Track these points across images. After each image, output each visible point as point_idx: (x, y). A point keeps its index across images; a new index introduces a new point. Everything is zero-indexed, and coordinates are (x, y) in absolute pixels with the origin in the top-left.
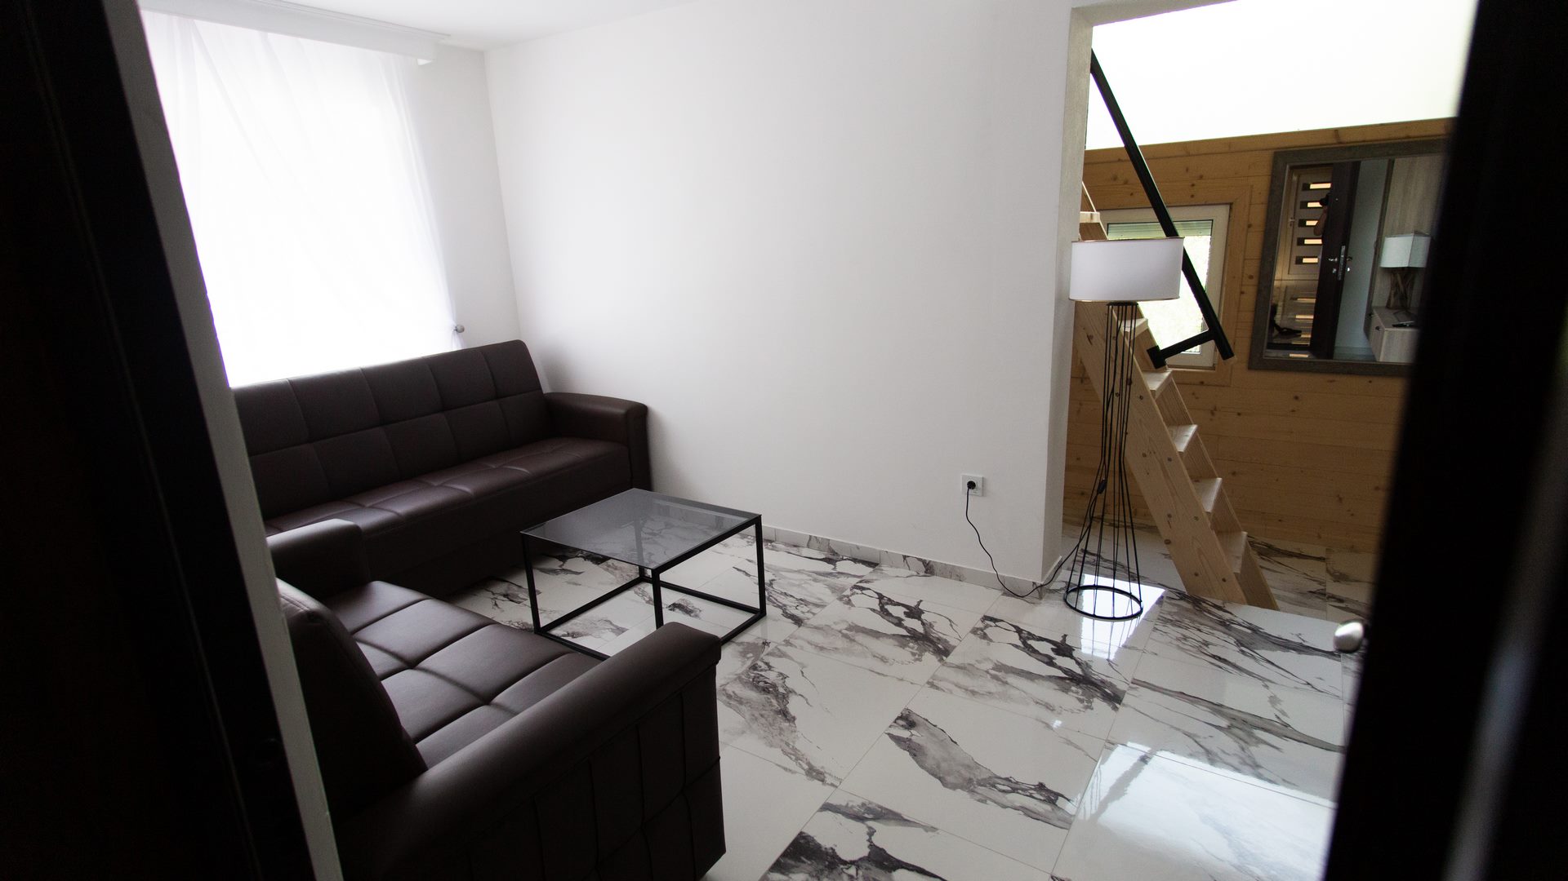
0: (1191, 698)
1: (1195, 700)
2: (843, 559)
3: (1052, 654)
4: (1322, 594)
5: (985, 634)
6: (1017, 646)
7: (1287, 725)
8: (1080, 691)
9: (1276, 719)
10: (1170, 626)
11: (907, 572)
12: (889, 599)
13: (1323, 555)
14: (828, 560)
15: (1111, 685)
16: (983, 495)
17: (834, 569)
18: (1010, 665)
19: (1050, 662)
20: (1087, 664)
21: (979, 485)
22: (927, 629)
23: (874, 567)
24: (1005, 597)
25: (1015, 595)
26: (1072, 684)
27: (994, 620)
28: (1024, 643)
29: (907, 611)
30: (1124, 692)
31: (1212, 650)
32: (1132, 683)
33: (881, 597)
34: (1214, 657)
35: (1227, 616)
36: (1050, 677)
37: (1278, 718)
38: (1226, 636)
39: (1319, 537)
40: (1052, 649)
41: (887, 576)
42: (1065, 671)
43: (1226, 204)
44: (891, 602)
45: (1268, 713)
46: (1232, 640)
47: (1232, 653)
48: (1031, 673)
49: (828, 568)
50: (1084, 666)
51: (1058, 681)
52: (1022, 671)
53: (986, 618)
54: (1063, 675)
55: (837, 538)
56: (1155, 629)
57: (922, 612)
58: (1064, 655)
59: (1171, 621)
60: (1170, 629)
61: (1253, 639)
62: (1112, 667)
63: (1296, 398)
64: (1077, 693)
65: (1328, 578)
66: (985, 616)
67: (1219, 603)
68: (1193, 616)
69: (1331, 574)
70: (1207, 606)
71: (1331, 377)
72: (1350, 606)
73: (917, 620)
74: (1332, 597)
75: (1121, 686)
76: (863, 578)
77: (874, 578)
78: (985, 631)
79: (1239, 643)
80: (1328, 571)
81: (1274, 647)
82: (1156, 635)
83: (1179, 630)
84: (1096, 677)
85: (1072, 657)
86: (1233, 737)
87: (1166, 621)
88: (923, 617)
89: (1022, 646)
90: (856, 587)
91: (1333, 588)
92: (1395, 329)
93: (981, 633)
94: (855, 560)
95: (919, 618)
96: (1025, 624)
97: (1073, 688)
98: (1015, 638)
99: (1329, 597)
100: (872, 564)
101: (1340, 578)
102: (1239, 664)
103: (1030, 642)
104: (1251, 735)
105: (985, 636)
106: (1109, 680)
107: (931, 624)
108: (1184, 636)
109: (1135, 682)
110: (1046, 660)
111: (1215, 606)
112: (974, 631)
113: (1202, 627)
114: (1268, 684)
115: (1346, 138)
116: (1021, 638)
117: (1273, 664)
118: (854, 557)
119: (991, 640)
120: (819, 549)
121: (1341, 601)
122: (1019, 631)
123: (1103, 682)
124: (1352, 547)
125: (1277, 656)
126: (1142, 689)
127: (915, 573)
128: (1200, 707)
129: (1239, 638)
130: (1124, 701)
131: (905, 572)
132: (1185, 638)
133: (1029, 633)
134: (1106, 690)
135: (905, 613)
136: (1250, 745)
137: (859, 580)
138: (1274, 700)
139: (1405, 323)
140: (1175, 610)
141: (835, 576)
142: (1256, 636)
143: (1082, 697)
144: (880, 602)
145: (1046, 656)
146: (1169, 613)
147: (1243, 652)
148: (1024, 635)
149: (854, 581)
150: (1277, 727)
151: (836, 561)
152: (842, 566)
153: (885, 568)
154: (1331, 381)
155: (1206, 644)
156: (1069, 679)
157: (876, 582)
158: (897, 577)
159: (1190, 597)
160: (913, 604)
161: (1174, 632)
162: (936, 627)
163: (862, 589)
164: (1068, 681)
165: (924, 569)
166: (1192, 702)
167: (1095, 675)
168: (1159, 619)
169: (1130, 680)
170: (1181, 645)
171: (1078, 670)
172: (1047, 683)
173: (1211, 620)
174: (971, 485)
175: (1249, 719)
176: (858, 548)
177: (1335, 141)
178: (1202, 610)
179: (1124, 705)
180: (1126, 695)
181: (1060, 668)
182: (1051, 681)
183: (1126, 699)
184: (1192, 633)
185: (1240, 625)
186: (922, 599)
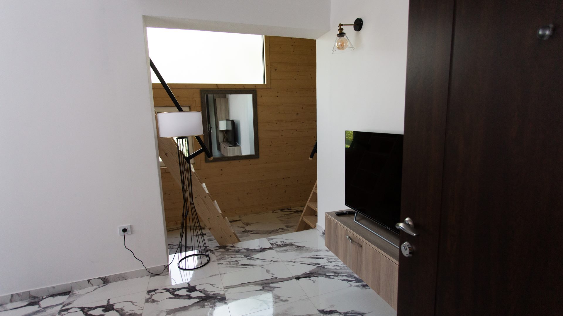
0: (246, 284)
1: (247, 284)
2: (43, 299)
3: (188, 293)
4: (245, 231)
5: (153, 300)
6: (171, 298)
7: (276, 278)
8: (209, 303)
9: (273, 278)
10: (222, 260)
11: (92, 288)
12: (89, 308)
13: (239, 219)
14: (31, 304)
15: (218, 294)
16: (132, 234)
17: (40, 307)
18: (173, 308)
19: (190, 298)
20: (204, 290)
21: (129, 229)
22: (121, 313)
23: (69, 294)
24: (152, 278)
25: (157, 275)
26: (204, 302)
27: (154, 291)
28: (173, 294)
29: (103, 309)
30: (224, 294)
31: (241, 263)
32: (225, 289)
33: (82, 309)
34: (242, 265)
35: (236, 249)
36: (193, 304)
37: (273, 277)
38: (241, 256)
39: (236, 213)
40: (187, 291)
41: (80, 296)
42: (198, 298)
43: (188, 106)
44: (90, 309)
45: (269, 277)
46: (243, 256)
47: (246, 261)
48: (185, 307)
49: (35, 308)
50: (203, 292)
51: (198, 304)
52: (180, 308)
53: (149, 292)
54: (198, 300)
55: (33, 288)
56: (219, 264)
57: (113, 305)
58: (193, 291)
59: (221, 258)
60: (223, 261)
61: (248, 253)
62: (213, 286)
63: (221, 170)
64: (208, 305)
65: (245, 226)
66: (148, 291)
67: (231, 245)
68: (226, 253)
69: (245, 224)
70: (229, 248)
71: (230, 162)
72: (255, 232)
73: (112, 311)
74: (249, 231)
75: (222, 292)
76: (64, 304)
77: (72, 300)
78: (152, 298)
79: (246, 256)
80: (243, 223)
81: (256, 253)
82: (220, 266)
83: (226, 260)
84: (211, 294)
85: (197, 290)
86: (267, 291)
87: (220, 259)
88: (115, 307)
89: (173, 296)
90: (61, 311)
91: (248, 228)
92: (230, 147)
93: (150, 300)
94: (53, 296)
95: (113, 309)
96: (168, 286)
97: (206, 304)
98: (168, 295)
99: (248, 232)
100: (67, 293)
101: (247, 224)
102: (251, 264)
103: (176, 293)
104: (270, 287)
105: (154, 301)
106: (216, 292)
107: (122, 309)
108: (229, 262)
109: (226, 288)
110: (187, 297)
111: (231, 247)
112: (147, 301)
113: (232, 256)
114: (263, 266)
115: (220, 87)
116: (170, 293)
117: (259, 259)
118: (51, 294)
119: (158, 301)
120: (21, 300)
121: (251, 231)
122: (168, 290)
123: (214, 294)
124: (245, 214)
125: (258, 255)
126: (229, 290)
127: (98, 287)
128: (251, 286)
129: (245, 255)
130: (227, 298)
131: (91, 288)
132: (230, 262)
133: (173, 289)
134: (218, 297)
135: (103, 310)
136: (273, 291)
137: (61, 306)
138: (267, 271)
139: (232, 145)
140: (220, 253)
141: (42, 311)
142: (248, 252)
143: (211, 306)
144: (84, 312)
145: (187, 295)
146: (219, 255)
147: (249, 259)
148: (172, 291)
149: (59, 308)
150: (274, 280)
151: (39, 302)
152: (44, 303)
153: (77, 292)
154: (230, 163)
155: (237, 261)
156: (201, 301)
157: (74, 302)
158: (87, 293)
159: (222, 247)
160: (105, 303)
161: (225, 262)
162: (126, 309)
163: (67, 310)
164: (201, 302)
165: (103, 282)
166: (247, 285)
167: (210, 293)
168: (217, 259)
169: (223, 288)
170: (230, 266)
171: (202, 295)
172: (194, 308)
173: (233, 252)
174: (125, 230)
175: (266, 282)
176: (54, 287)
177: (217, 88)
178: (228, 250)
179: (228, 300)
180: (226, 295)
181: (195, 298)
182: (195, 306)
183: (227, 297)
184: (231, 260)
185: (242, 250)
186: (109, 299)
